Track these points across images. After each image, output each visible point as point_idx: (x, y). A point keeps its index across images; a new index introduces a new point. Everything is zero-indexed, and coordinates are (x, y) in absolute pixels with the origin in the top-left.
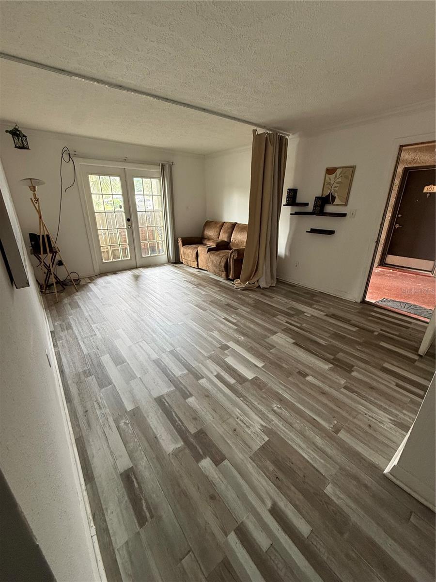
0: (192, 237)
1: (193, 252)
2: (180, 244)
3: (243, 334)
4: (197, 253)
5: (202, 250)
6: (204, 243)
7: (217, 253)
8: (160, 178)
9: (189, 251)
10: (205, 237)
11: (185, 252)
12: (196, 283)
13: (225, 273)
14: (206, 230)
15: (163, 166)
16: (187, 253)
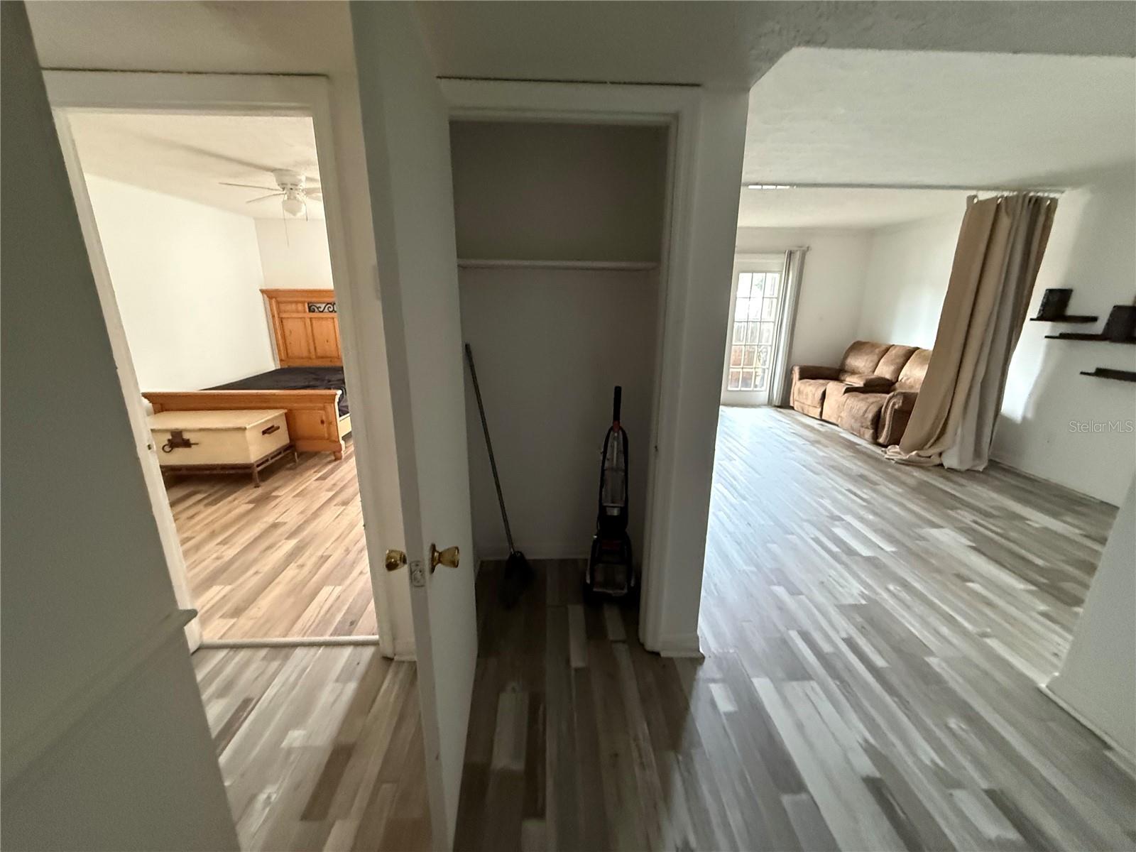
0: (821, 367)
1: (816, 390)
2: (796, 375)
3: (875, 514)
4: (824, 394)
5: (834, 389)
6: (842, 378)
7: (862, 396)
8: (782, 271)
9: (811, 388)
10: (846, 368)
11: (801, 389)
12: (812, 439)
13: (871, 431)
14: (850, 356)
15: (791, 254)
16: (805, 391)
